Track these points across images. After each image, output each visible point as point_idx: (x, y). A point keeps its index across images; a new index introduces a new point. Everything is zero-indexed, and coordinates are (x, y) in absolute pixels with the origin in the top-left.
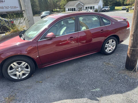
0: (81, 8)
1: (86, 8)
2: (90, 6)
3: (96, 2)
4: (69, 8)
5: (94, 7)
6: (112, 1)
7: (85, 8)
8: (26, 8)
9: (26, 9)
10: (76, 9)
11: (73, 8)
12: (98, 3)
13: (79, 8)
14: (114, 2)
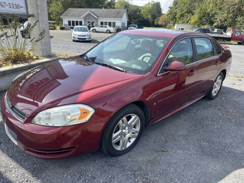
0: (93, 23)
1: (102, 23)
2: (108, 21)
3: (118, 16)
4: (70, 20)
5: (114, 23)
6: (137, 18)
7: (99, 24)
8: (39, 12)
9: (38, 14)
10: (83, 23)
11: (79, 20)
12: (121, 17)
13: (90, 22)
14: (140, 19)
